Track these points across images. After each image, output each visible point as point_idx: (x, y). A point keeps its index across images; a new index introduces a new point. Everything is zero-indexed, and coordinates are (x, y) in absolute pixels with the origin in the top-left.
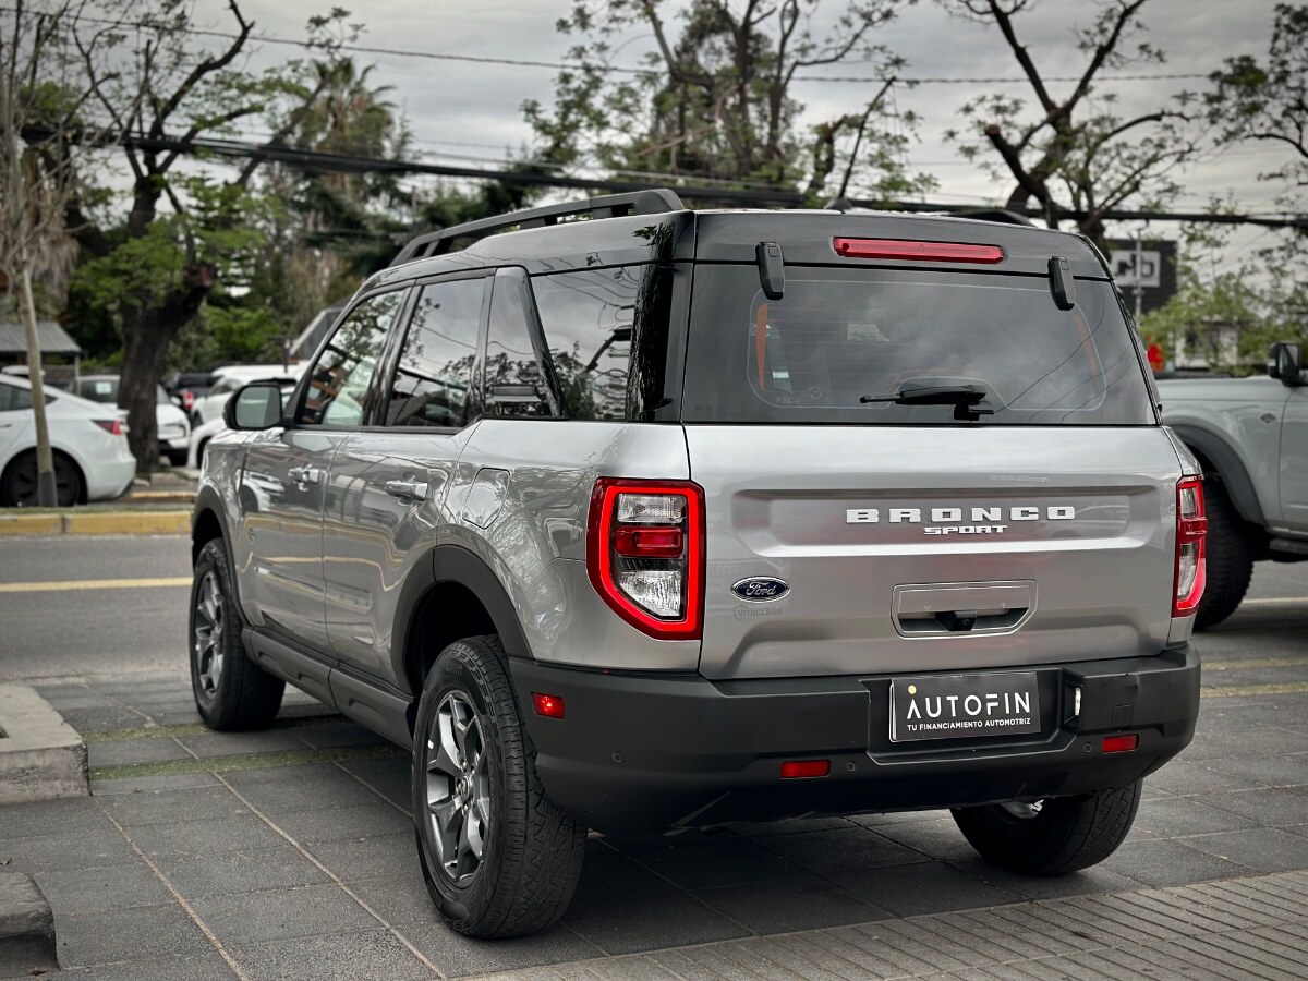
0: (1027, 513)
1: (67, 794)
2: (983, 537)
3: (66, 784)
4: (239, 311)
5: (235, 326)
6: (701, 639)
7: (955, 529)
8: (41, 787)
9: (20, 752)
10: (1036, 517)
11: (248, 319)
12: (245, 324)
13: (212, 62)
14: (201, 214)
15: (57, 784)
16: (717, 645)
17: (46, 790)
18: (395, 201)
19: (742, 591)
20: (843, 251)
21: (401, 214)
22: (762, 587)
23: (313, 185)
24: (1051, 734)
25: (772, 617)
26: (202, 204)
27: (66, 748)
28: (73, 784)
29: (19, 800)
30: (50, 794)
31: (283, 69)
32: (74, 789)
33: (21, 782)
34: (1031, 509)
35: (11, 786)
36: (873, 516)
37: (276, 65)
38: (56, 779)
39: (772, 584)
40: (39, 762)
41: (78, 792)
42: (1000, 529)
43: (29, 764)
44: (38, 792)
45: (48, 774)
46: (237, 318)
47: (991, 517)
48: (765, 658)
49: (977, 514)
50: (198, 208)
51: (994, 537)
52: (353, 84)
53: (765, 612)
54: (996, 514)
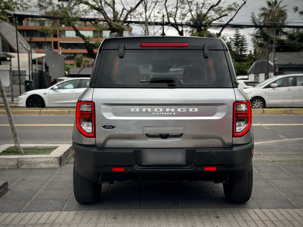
0: (183, 110)
1: (55, 167)
2: (169, 116)
3: (55, 165)
4: (243, 63)
5: (242, 66)
6: (95, 138)
7: (161, 113)
8: (50, 165)
9: (46, 158)
10: (185, 111)
11: (245, 65)
12: (244, 66)
13: (214, 5)
14: (236, 40)
15: (53, 165)
16: (100, 139)
17: (51, 166)
18: (282, 34)
19: (104, 127)
20: (142, 46)
21: (284, 37)
22: (109, 126)
23: (261, 32)
24: (191, 165)
25: (112, 133)
26: (236, 38)
27: (55, 157)
28: (57, 165)
29: (46, 167)
30: (52, 167)
31: (232, 5)
32: (57, 166)
33: (46, 164)
34: (184, 109)
35: (44, 164)
36: (138, 110)
37: (230, 4)
38: (53, 164)
39: (111, 126)
40: (50, 160)
41: (58, 167)
42: (174, 114)
43: (48, 160)
44: (50, 166)
45: (51, 162)
46: (242, 64)
47: (172, 111)
48: (111, 143)
49: (167, 110)
50: (236, 39)
51: (173, 115)
52: (277, 6)
53: (110, 132)
54: (173, 110)
